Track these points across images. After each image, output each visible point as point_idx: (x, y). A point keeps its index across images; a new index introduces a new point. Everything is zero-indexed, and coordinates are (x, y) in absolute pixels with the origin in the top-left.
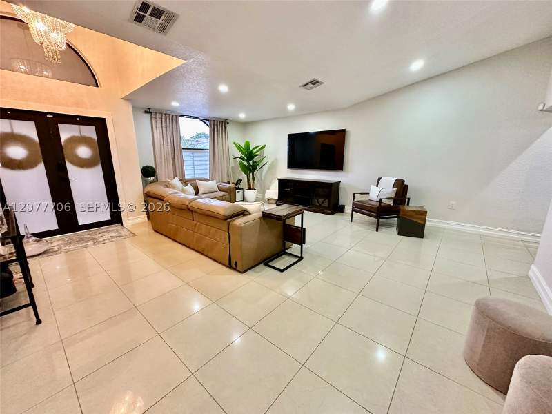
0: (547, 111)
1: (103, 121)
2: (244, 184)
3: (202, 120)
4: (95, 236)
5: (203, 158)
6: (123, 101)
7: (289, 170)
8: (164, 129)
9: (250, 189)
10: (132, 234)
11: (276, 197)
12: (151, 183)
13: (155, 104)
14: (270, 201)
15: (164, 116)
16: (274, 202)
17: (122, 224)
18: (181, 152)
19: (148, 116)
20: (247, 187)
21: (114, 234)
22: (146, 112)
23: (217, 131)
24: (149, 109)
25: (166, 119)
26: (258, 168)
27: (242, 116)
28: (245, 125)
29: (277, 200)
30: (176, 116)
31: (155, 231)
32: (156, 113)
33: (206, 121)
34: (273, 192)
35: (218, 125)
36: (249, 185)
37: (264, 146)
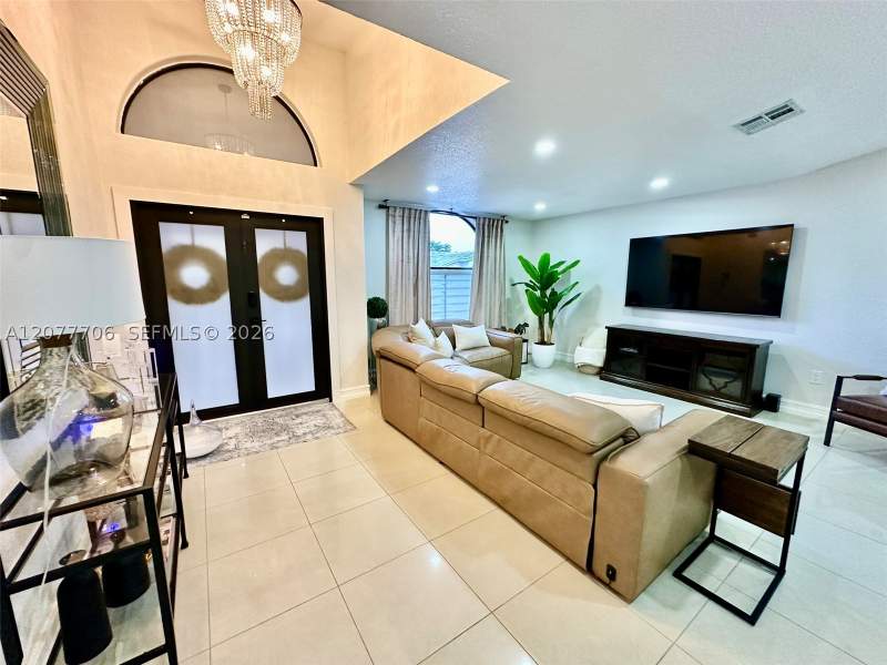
1: (319, 221)
2: (532, 332)
3: (463, 217)
4: (290, 423)
5: (464, 284)
6: (351, 188)
7: (629, 309)
8: (405, 234)
9: (542, 342)
10: (350, 426)
11: (599, 362)
12: (379, 328)
13: (395, 194)
14: (586, 370)
15: (407, 212)
16: (596, 371)
17: (331, 401)
18: (429, 274)
19: (384, 211)
20: (537, 339)
21: (319, 421)
22: (381, 207)
23: (489, 237)
24: (386, 201)
25: (410, 218)
26: (560, 304)
27: (540, 208)
28: (535, 224)
29: (601, 369)
30: (426, 212)
31: (388, 422)
32: (395, 208)
33: (471, 220)
34: (594, 351)
35: (489, 226)
36: (542, 334)
37: (577, 262)
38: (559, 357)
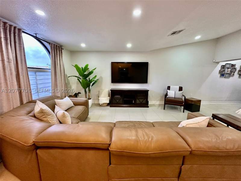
0: (216, 62)
7: (113, 84)
11: (108, 102)
14: (103, 105)
16: (106, 105)
26: (91, 84)
34: (105, 99)
37: (96, 68)
38: (93, 103)
